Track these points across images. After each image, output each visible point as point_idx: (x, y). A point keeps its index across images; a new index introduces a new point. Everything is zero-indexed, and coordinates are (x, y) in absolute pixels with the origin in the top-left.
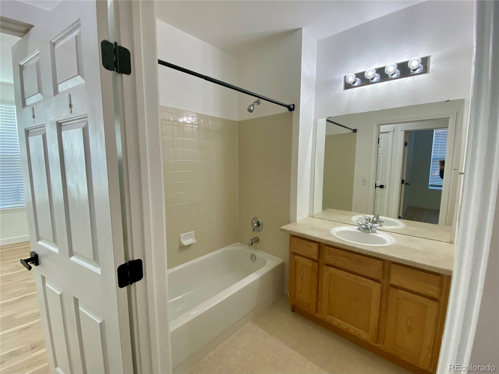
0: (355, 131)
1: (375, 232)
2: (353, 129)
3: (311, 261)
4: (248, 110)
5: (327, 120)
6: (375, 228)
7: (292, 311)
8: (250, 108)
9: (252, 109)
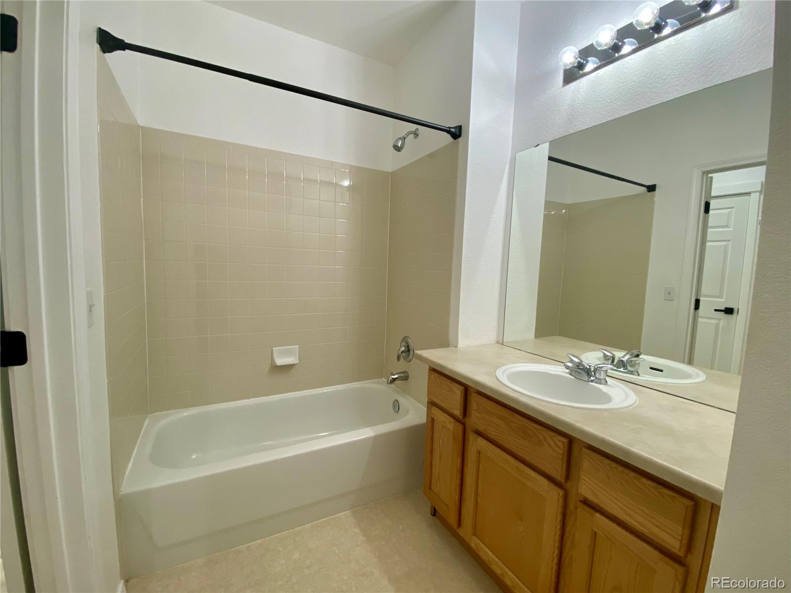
0: (651, 188)
1: (603, 381)
2: (647, 184)
3: (452, 420)
4: (393, 147)
5: (550, 159)
6: (603, 373)
7: (431, 514)
8: (396, 144)
9: (399, 145)
